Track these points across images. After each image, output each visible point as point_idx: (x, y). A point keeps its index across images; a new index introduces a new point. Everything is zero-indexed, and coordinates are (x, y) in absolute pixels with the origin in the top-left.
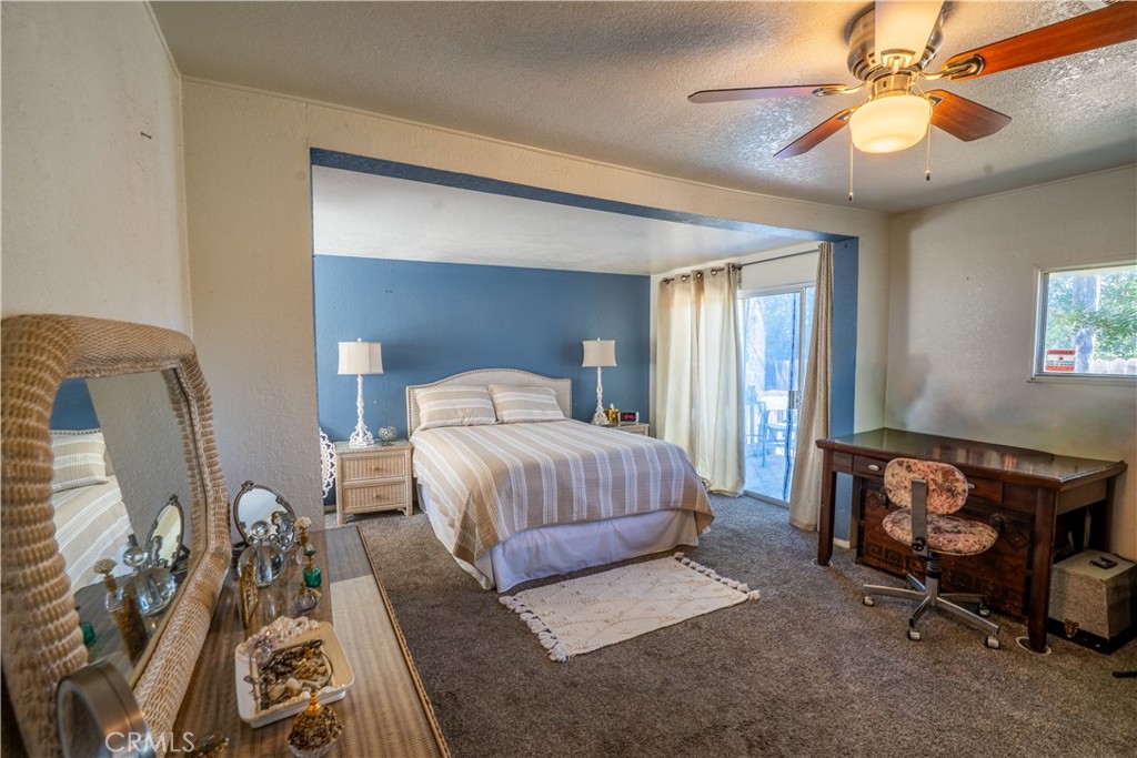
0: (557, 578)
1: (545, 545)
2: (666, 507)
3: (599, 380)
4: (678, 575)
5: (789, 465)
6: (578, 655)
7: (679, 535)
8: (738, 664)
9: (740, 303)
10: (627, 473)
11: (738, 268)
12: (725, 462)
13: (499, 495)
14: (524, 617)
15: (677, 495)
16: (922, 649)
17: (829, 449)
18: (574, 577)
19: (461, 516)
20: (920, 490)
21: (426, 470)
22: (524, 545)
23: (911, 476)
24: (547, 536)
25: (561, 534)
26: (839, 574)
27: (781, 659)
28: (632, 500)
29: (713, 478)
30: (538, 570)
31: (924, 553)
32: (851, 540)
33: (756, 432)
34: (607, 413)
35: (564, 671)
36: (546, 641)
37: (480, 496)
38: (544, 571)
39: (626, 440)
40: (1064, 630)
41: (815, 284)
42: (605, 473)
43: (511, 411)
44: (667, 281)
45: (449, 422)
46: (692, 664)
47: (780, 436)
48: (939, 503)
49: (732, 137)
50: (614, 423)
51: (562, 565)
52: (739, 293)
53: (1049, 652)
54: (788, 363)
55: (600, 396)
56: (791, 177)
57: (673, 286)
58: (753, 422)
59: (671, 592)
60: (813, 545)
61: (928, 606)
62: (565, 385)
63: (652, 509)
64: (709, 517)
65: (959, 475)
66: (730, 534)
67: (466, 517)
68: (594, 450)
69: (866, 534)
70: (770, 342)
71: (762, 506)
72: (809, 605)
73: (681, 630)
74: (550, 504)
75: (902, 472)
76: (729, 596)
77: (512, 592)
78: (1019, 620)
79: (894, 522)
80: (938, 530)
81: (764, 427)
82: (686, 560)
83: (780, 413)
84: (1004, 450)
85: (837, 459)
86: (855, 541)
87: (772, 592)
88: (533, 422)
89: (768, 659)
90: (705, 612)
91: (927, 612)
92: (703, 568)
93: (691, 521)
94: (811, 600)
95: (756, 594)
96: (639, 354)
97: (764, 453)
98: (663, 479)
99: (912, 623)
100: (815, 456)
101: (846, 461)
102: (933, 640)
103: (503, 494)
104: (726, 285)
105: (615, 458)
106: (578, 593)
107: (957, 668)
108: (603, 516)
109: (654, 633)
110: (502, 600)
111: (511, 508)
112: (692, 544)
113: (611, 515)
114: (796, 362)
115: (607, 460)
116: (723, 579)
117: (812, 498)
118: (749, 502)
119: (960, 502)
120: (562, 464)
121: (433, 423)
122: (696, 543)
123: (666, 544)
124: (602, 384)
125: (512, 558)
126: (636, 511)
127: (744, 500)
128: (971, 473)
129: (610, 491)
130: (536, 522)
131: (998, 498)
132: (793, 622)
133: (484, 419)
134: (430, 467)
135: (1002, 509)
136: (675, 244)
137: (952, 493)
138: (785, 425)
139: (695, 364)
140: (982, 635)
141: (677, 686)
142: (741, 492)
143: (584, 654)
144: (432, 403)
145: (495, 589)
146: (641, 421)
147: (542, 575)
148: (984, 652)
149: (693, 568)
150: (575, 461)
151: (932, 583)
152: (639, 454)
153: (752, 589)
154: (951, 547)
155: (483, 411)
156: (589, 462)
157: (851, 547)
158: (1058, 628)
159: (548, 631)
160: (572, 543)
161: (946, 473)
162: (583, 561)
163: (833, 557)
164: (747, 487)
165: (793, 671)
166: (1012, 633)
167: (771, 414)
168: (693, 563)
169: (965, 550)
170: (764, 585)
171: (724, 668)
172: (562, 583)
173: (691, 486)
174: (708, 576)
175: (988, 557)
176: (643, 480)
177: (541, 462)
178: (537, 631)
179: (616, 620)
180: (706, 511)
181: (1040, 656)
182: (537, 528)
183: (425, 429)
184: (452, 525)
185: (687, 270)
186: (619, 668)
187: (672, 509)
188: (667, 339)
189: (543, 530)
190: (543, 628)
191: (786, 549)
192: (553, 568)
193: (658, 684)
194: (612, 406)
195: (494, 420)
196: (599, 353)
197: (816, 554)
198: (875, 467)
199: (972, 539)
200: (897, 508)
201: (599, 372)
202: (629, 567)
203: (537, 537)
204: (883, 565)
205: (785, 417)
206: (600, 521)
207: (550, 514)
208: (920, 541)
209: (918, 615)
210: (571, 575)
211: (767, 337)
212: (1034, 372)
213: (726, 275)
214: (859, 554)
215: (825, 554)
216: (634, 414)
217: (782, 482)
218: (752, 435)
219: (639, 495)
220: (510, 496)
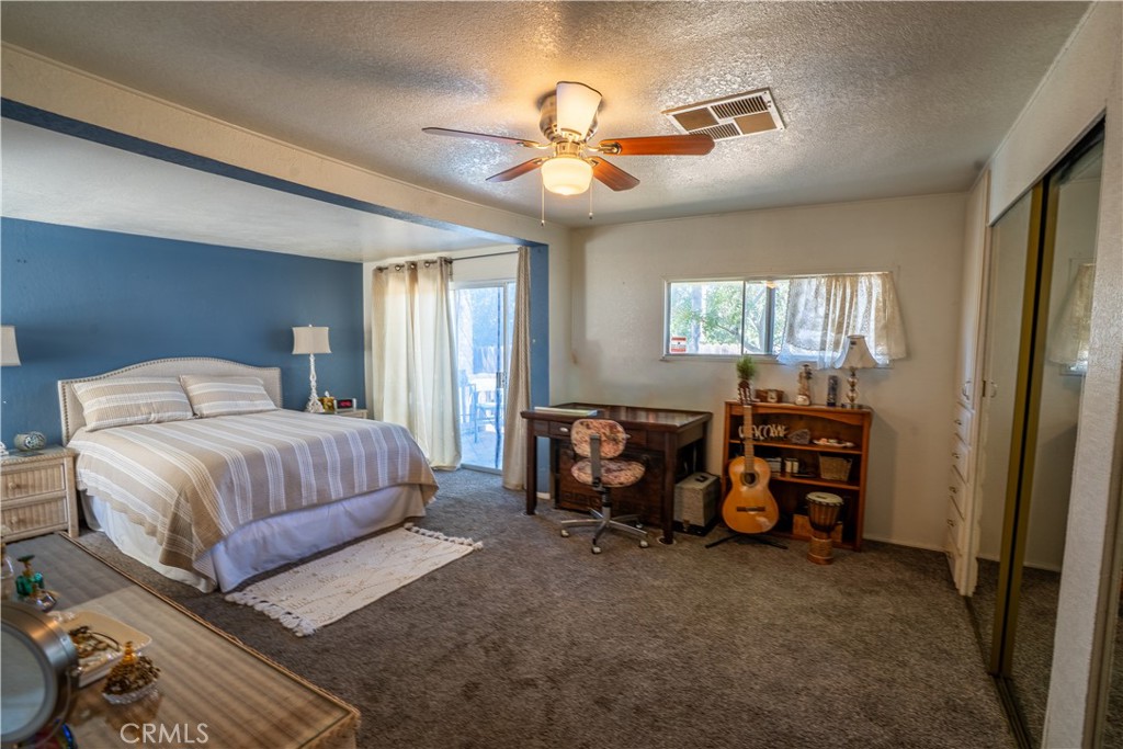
0: (288, 566)
1: (273, 535)
2: (394, 483)
3: (312, 368)
4: (410, 542)
5: (499, 437)
6: (325, 626)
7: (406, 509)
8: (470, 598)
9: (451, 294)
10: (354, 454)
11: (449, 262)
12: (443, 439)
13: (218, 487)
14: (259, 607)
15: (403, 472)
16: (601, 558)
17: (530, 418)
18: (307, 562)
19: (168, 521)
20: (596, 442)
21: (102, 478)
22: (249, 538)
23: (589, 432)
24: (275, 527)
25: (289, 521)
26: (542, 519)
27: (504, 588)
28: (361, 479)
29: (432, 454)
30: (266, 562)
31: (600, 489)
32: (550, 492)
33: (468, 412)
34: (322, 401)
35: (314, 643)
36: (288, 622)
37: (195, 492)
38: (272, 562)
39: (349, 424)
40: (683, 528)
41: (516, 280)
42: (333, 456)
43: (211, 404)
44: (380, 269)
45: (129, 420)
46: (434, 608)
47: (488, 414)
48: (609, 450)
49: (452, 156)
50: (330, 410)
51: (293, 553)
52: (450, 284)
53: (675, 542)
54: (493, 349)
55: (313, 384)
56: (497, 192)
57: (386, 274)
58: (466, 402)
59: (406, 557)
60: (522, 500)
61: (605, 528)
62: (274, 374)
63: (381, 485)
64: (434, 488)
65: (620, 428)
66: (452, 502)
67: (175, 519)
68: (319, 435)
69: (561, 485)
70: (476, 330)
71: (478, 475)
72: (521, 544)
73: (419, 585)
74: (277, 492)
75: (583, 430)
76: (458, 551)
77: (240, 588)
78: (658, 527)
79: (579, 469)
80: (609, 471)
81: (475, 407)
82: (416, 528)
83: (488, 394)
84: (648, 410)
85: (538, 426)
86: (553, 493)
87: (493, 541)
88: (240, 413)
89: (494, 590)
90: (440, 566)
91: (604, 534)
92: (431, 533)
93: (417, 494)
94: (523, 542)
95: (480, 544)
96: (353, 341)
97: (476, 431)
98: (390, 458)
99: (595, 542)
100: (521, 425)
101: (543, 427)
102: (608, 551)
103: (223, 487)
104: (439, 277)
105: (342, 440)
106: (314, 575)
107: (623, 565)
108: (333, 498)
109: (396, 592)
110: (229, 598)
111: (233, 502)
112: (420, 515)
113: (342, 496)
114: (502, 348)
115: (334, 444)
116: (451, 539)
117: (519, 461)
118: (467, 473)
119: (621, 447)
120: (287, 451)
121: (106, 422)
122: (422, 513)
123: (396, 517)
124: (316, 371)
125: (236, 555)
126: (365, 489)
127: (461, 473)
128: (628, 427)
129: (339, 473)
130: (262, 512)
131: (644, 442)
132: (511, 559)
133: (178, 414)
134: (109, 472)
135: (648, 450)
136: (389, 236)
137: (615, 441)
138: (494, 404)
139: (411, 350)
140: (636, 540)
141: (422, 627)
142: (458, 466)
143: (331, 624)
144: (103, 399)
145: (218, 589)
146: (359, 407)
147: (271, 566)
148: (639, 551)
149: (423, 534)
150: (301, 447)
151: (606, 510)
152: (365, 436)
153: (475, 541)
154: (617, 481)
155: (176, 405)
156: (316, 447)
157: (551, 498)
158: (678, 526)
159: (289, 613)
160: (302, 528)
161: (612, 428)
162: (315, 546)
163: (538, 507)
164: (465, 460)
165: (514, 593)
166: (655, 535)
167: (480, 395)
168: (422, 530)
169: (625, 481)
170: (485, 537)
171: (460, 604)
172: (295, 569)
173: (417, 461)
174: (437, 538)
175: (640, 485)
176: (371, 460)
177: (263, 451)
178: (276, 617)
179: (357, 589)
180: (431, 482)
181: (670, 546)
182: (262, 519)
183: (92, 431)
184: (153, 532)
185: (401, 260)
186: (367, 627)
187: (399, 485)
188: (382, 326)
189: (269, 520)
190: (283, 612)
191: (501, 507)
192: (283, 557)
193: (406, 629)
194: (327, 394)
195: (190, 414)
196: (311, 340)
197: (524, 507)
198: (565, 430)
199: (629, 473)
200: (582, 458)
201: (312, 359)
202: (363, 543)
203: (263, 528)
204: (575, 507)
205: (493, 396)
206: (330, 503)
207: (277, 502)
208: (598, 480)
209: (599, 534)
210: (303, 561)
211: (474, 326)
212: (665, 353)
213: (439, 269)
214: (557, 501)
215: (532, 505)
216: (351, 401)
217: (494, 454)
218: (464, 415)
219: (367, 473)
220: (231, 489)
